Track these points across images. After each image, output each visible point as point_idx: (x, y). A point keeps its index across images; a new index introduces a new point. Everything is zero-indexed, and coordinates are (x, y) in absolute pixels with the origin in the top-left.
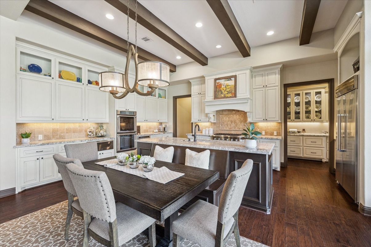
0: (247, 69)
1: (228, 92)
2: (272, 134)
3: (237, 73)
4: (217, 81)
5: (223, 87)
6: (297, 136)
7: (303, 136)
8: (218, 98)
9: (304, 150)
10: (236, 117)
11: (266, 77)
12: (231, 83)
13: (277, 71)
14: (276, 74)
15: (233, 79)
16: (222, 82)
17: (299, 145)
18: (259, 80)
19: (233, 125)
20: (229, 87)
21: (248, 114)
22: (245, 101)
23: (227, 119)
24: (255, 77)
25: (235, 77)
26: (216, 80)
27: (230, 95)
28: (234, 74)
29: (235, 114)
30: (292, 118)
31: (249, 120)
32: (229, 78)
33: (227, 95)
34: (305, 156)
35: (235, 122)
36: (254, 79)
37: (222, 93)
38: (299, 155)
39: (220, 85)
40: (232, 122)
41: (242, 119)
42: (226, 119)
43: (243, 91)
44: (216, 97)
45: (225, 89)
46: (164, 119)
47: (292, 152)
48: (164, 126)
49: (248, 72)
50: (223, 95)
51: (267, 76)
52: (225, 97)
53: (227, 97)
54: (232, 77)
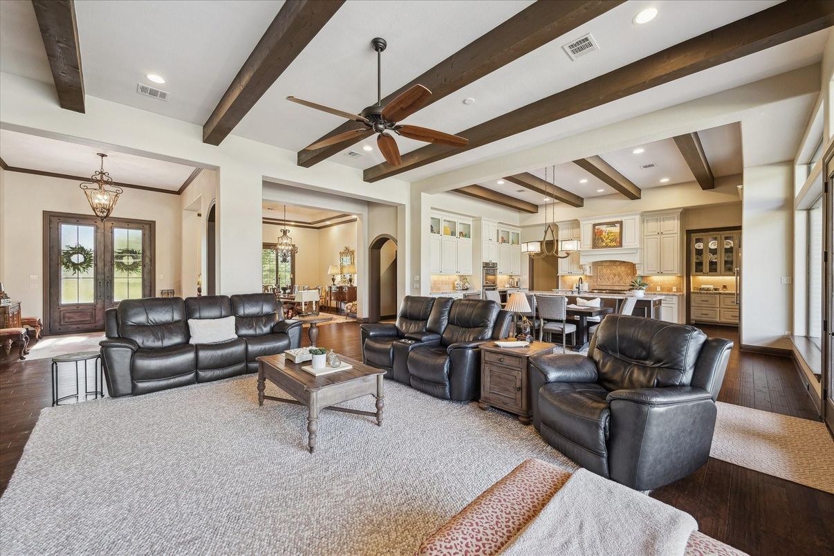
0: (636, 214)
1: (612, 241)
2: (670, 290)
3: (623, 219)
4: (597, 227)
5: (604, 234)
6: (711, 294)
7: (720, 293)
8: (598, 247)
9: (722, 312)
10: (621, 269)
11: (662, 223)
12: (616, 229)
13: (676, 216)
14: (674, 219)
15: (618, 225)
16: (603, 228)
17: (714, 306)
18: (652, 226)
19: (617, 278)
20: (613, 234)
21: (637, 266)
22: (633, 251)
23: (609, 271)
24: (647, 222)
25: (621, 223)
26: (595, 225)
27: (614, 244)
28: (619, 219)
29: (619, 265)
30: (704, 271)
31: (639, 273)
32: (612, 224)
33: (609, 244)
34: (723, 320)
35: (619, 275)
36: (645, 223)
37: (603, 241)
38: (715, 320)
39: (601, 232)
40: (615, 275)
41: (629, 272)
42: (606, 271)
43: (631, 239)
44: (595, 246)
45: (606, 236)
46: (517, 272)
47: (703, 316)
48: (516, 280)
49: (638, 218)
50: (604, 244)
51: (663, 221)
52: (607, 246)
53: (610, 247)
54: (617, 222)
